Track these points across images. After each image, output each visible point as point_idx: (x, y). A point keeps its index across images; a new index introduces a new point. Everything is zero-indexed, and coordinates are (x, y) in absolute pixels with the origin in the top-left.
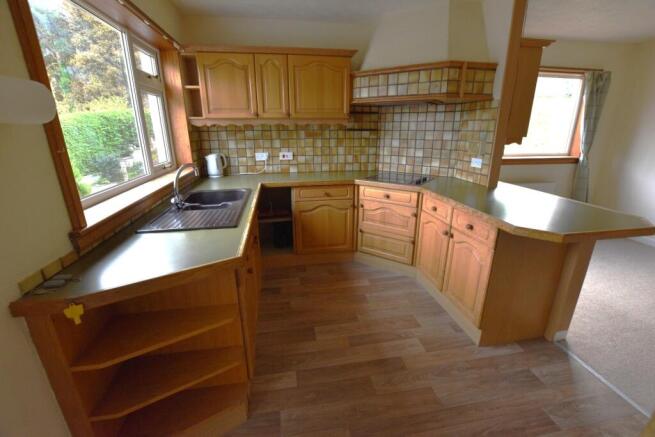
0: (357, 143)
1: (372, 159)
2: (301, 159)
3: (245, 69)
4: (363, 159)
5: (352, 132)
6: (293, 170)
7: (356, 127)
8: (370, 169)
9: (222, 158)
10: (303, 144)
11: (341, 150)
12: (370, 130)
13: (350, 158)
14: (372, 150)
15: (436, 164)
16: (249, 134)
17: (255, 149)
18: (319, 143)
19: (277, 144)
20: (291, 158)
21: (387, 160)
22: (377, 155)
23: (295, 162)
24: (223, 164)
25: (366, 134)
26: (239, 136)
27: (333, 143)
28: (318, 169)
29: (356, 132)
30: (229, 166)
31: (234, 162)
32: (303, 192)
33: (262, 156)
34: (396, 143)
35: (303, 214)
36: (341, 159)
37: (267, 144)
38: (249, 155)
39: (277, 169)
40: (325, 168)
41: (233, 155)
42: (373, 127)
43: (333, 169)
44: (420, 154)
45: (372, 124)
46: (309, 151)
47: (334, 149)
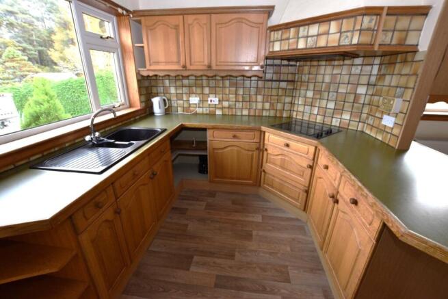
0: (274, 92)
1: (287, 107)
2: (226, 104)
3: (176, 27)
4: (279, 106)
5: (270, 83)
6: (219, 112)
7: (274, 78)
8: (284, 116)
9: (164, 100)
10: (227, 91)
11: (260, 98)
12: (287, 81)
13: (267, 106)
14: (288, 100)
15: (346, 116)
16: (186, 82)
17: (189, 94)
18: (241, 91)
19: (207, 90)
20: (217, 103)
21: (301, 109)
22: (292, 104)
23: (220, 106)
24: (165, 105)
25: (283, 85)
26: (179, 83)
27: (253, 91)
28: (239, 113)
29: (274, 83)
30: (170, 107)
31: (174, 104)
32: (217, 133)
33: (194, 100)
34: (310, 94)
35: (216, 151)
36: (260, 106)
37: (199, 90)
38: (185, 99)
39: (206, 111)
40: (245, 112)
41: (174, 99)
42: (290, 79)
43: (252, 113)
44: (331, 105)
45: (290, 75)
46: (232, 97)
47: (254, 97)
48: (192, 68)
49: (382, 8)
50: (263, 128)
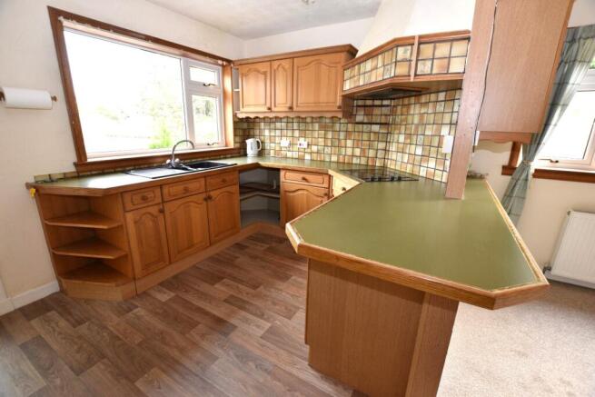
0: (365, 137)
1: (381, 154)
2: (314, 148)
3: (265, 73)
4: (371, 153)
5: (361, 126)
6: (308, 157)
7: (366, 121)
9: (258, 142)
10: (316, 134)
11: (349, 143)
12: (380, 124)
13: (357, 152)
14: (382, 145)
15: (432, 164)
16: (278, 125)
17: (281, 137)
18: (330, 135)
19: (297, 133)
20: (306, 146)
21: (394, 157)
22: (386, 150)
23: (309, 151)
24: (259, 147)
25: (376, 128)
26: (272, 126)
27: (342, 135)
28: (327, 159)
29: (365, 126)
30: (263, 149)
31: (267, 146)
32: (288, 174)
33: (285, 142)
34: (402, 138)
35: (288, 194)
36: (349, 152)
37: (290, 133)
38: (277, 142)
39: (295, 155)
40: (334, 158)
41: (267, 141)
42: (383, 121)
43: (341, 160)
44: (419, 151)
45: (383, 117)
46: (321, 141)
47: (343, 142)
48: (276, 109)
49: (413, 38)
50: (331, 172)
